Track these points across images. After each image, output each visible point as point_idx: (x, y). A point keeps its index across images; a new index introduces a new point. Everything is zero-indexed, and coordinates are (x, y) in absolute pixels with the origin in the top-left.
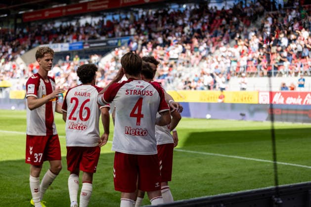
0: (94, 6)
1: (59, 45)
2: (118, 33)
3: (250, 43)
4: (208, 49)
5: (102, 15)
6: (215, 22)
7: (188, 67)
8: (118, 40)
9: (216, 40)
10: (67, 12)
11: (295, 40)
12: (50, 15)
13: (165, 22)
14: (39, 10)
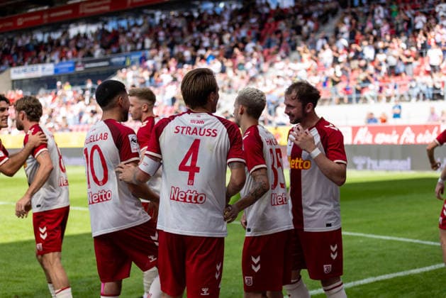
0: (89, 8)
1: (40, 66)
2: (126, 48)
3: (320, 55)
4: (258, 66)
5: (103, 21)
6: (267, 26)
7: (229, 93)
8: (126, 57)
9: (269, 53)
10: (50, 19)
11: (385, 49)
12: (25, 23)
13: (195, 29)
14: (8, 17)
